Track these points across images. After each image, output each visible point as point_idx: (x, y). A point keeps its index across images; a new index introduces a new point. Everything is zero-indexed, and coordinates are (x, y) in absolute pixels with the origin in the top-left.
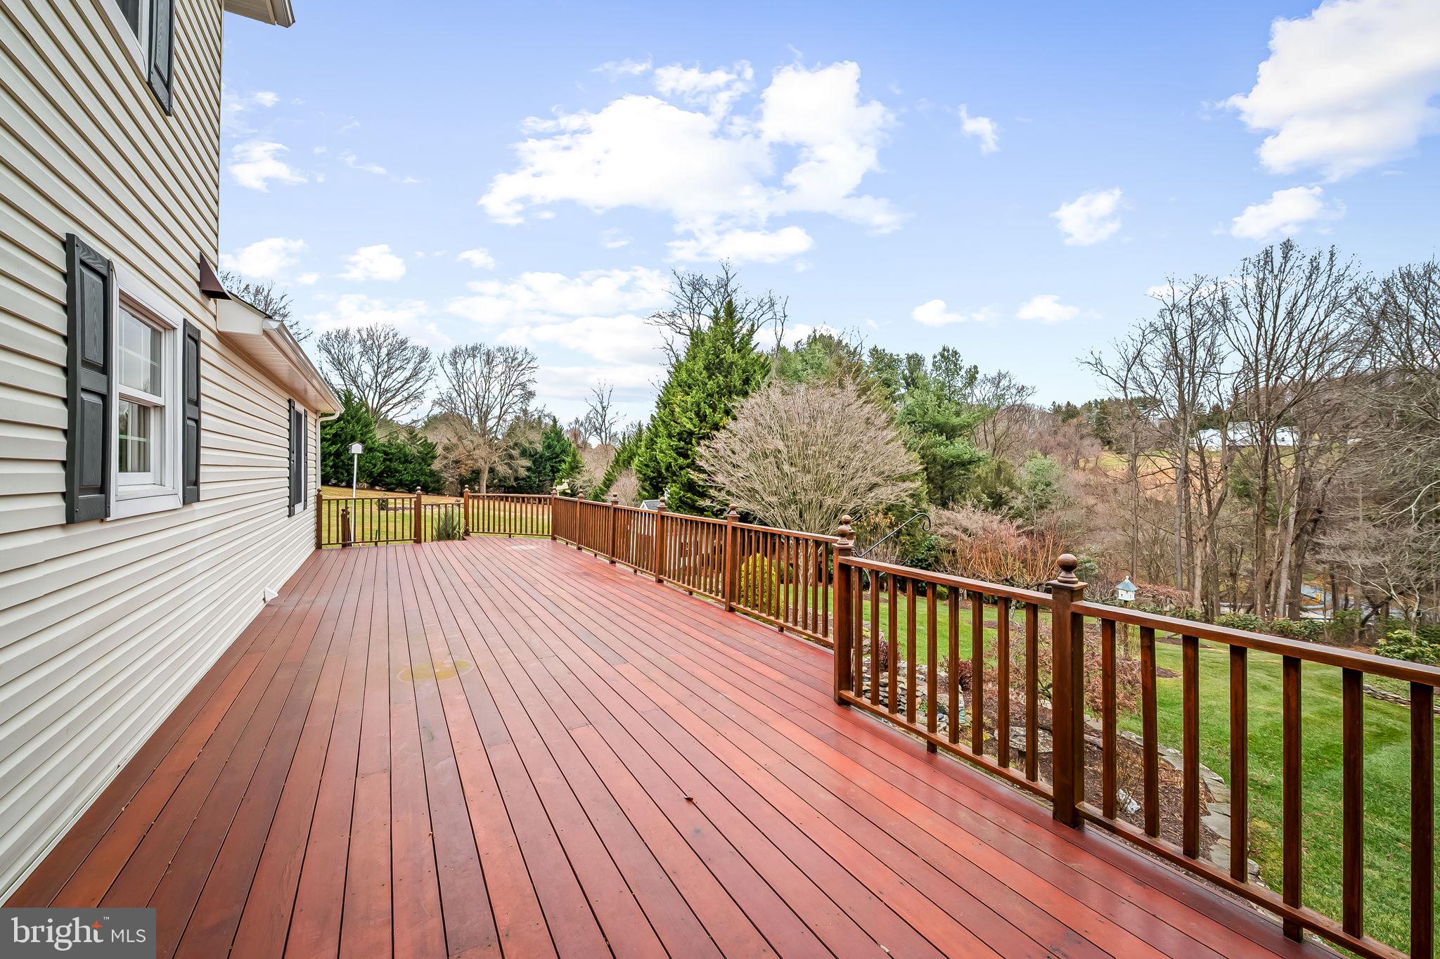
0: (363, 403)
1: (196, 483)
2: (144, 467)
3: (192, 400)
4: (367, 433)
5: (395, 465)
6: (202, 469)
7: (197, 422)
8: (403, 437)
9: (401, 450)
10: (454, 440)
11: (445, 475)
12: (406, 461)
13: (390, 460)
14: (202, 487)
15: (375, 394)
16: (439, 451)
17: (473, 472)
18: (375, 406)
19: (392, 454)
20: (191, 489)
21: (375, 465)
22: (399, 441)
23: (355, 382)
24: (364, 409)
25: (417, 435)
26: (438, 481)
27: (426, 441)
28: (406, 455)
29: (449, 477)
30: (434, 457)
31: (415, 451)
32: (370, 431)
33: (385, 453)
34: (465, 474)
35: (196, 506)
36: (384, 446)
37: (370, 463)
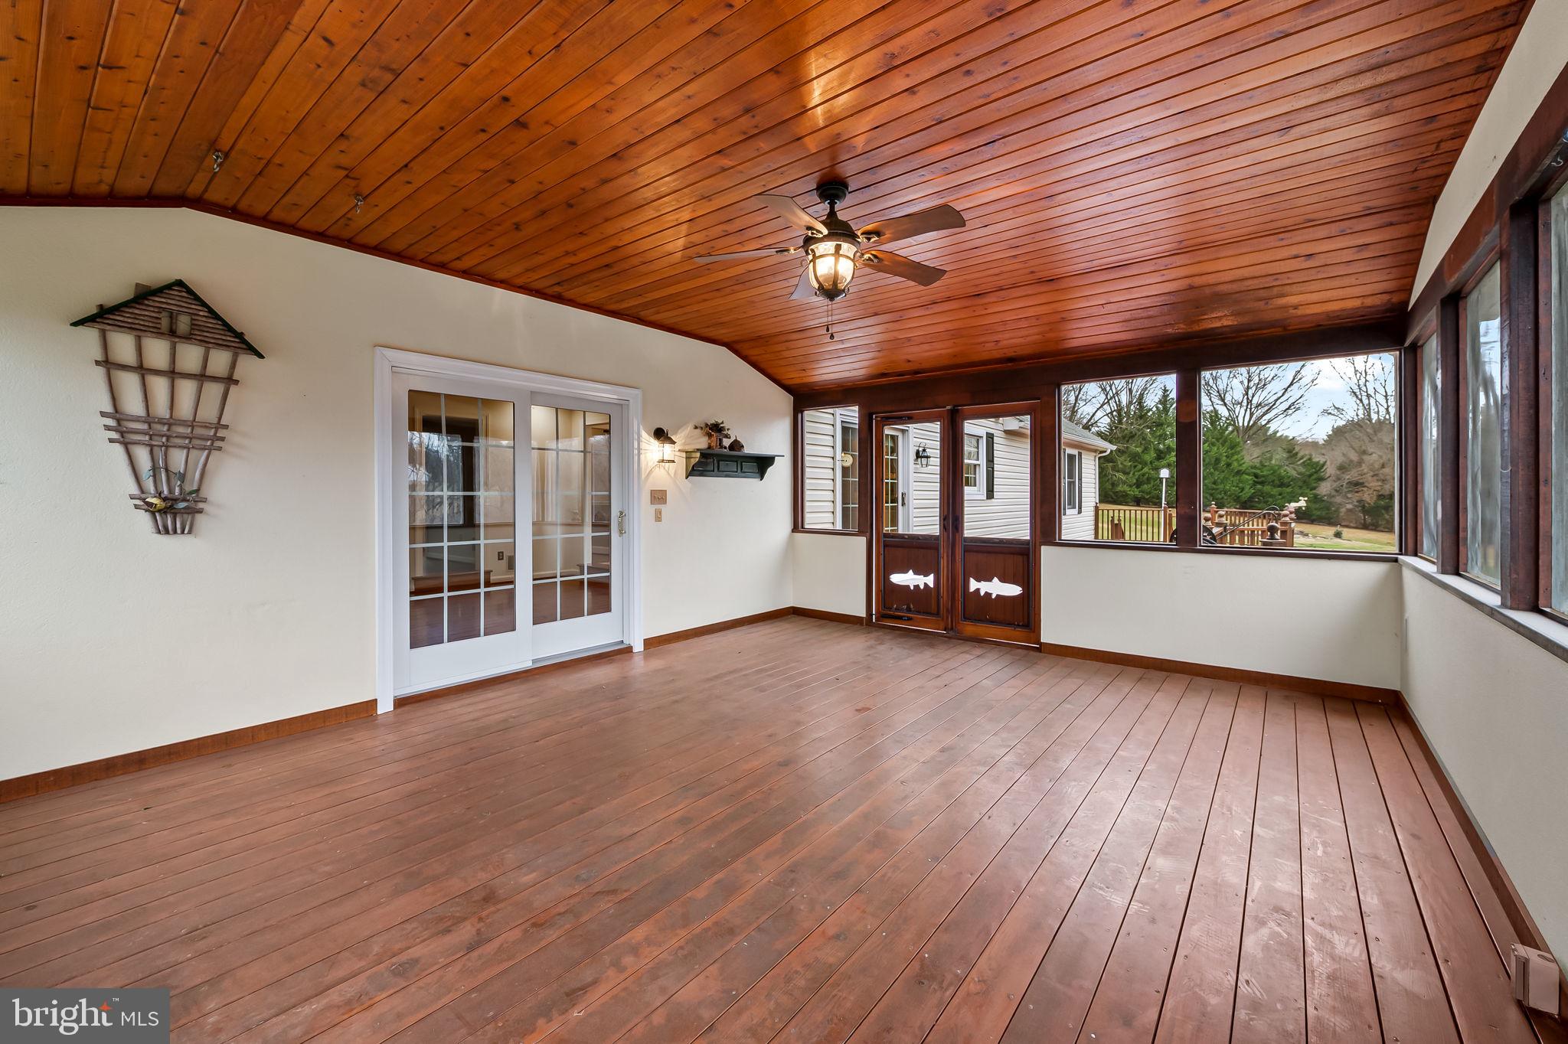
0: (1232, 421)
1: (993, 491)
2: (975, 486)
3: (990, 460)
4: (1233, 454)
5: (1267, 488)
6: (995, 486)
7: (993, 468)
8: (1279, 456)
9: (1275, 472)
10: (1354, 456)
11: (1338, 499)
12: (1282, 485)
13: (1262, 483)
14: (995, 493)
15: (1246, 410)
16: (1330, 470)
17: (1381, 497)
18: (1246, 424)
19: (1263, 476)
20: (990, 494)
21: (1242, 489)
22: (1273, 462)
23: (1223, 400)
24: (1230, 428)
25: (1297, 454)
26: (1328, 509)
27: (1310, 459)
28: (1281, 478)
29: (1347, 504)
30: (1322, 479)
31: (1294, 473)
32: (1238, 453)
33: (1256, 476)
34: (1368, 500)
35: (993, 500)
36: (1255, 467)
37: (1237, 487)
